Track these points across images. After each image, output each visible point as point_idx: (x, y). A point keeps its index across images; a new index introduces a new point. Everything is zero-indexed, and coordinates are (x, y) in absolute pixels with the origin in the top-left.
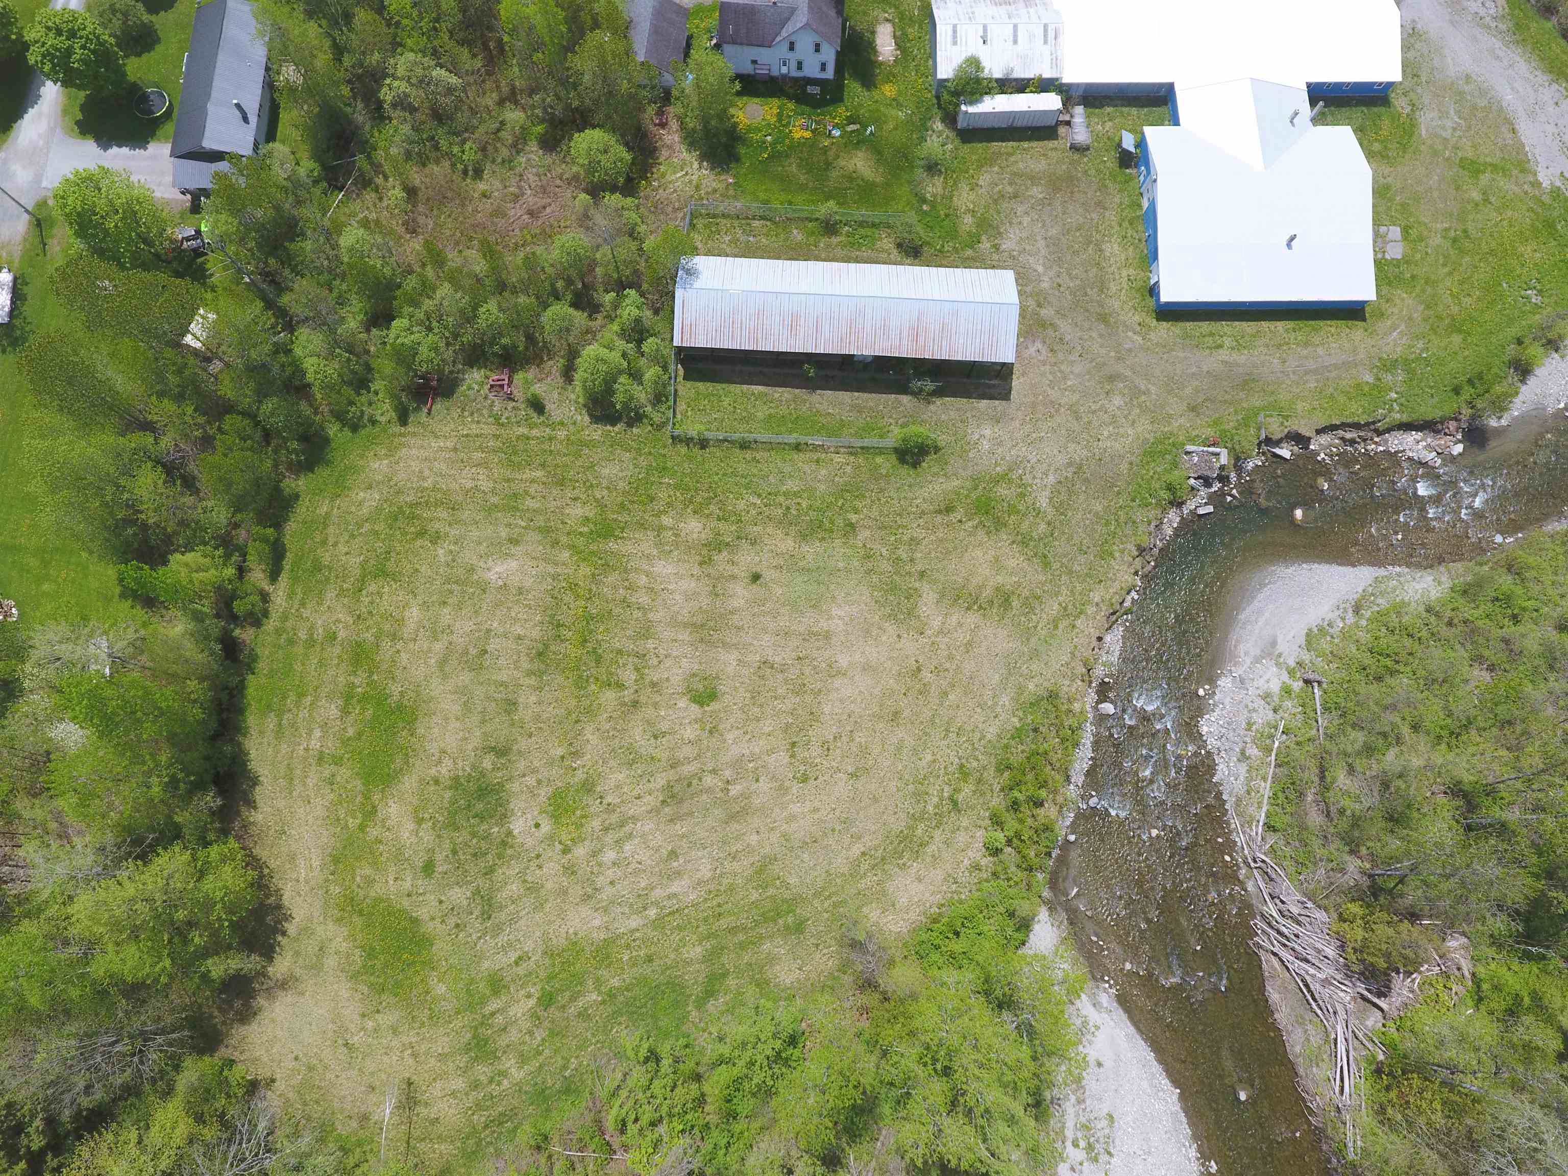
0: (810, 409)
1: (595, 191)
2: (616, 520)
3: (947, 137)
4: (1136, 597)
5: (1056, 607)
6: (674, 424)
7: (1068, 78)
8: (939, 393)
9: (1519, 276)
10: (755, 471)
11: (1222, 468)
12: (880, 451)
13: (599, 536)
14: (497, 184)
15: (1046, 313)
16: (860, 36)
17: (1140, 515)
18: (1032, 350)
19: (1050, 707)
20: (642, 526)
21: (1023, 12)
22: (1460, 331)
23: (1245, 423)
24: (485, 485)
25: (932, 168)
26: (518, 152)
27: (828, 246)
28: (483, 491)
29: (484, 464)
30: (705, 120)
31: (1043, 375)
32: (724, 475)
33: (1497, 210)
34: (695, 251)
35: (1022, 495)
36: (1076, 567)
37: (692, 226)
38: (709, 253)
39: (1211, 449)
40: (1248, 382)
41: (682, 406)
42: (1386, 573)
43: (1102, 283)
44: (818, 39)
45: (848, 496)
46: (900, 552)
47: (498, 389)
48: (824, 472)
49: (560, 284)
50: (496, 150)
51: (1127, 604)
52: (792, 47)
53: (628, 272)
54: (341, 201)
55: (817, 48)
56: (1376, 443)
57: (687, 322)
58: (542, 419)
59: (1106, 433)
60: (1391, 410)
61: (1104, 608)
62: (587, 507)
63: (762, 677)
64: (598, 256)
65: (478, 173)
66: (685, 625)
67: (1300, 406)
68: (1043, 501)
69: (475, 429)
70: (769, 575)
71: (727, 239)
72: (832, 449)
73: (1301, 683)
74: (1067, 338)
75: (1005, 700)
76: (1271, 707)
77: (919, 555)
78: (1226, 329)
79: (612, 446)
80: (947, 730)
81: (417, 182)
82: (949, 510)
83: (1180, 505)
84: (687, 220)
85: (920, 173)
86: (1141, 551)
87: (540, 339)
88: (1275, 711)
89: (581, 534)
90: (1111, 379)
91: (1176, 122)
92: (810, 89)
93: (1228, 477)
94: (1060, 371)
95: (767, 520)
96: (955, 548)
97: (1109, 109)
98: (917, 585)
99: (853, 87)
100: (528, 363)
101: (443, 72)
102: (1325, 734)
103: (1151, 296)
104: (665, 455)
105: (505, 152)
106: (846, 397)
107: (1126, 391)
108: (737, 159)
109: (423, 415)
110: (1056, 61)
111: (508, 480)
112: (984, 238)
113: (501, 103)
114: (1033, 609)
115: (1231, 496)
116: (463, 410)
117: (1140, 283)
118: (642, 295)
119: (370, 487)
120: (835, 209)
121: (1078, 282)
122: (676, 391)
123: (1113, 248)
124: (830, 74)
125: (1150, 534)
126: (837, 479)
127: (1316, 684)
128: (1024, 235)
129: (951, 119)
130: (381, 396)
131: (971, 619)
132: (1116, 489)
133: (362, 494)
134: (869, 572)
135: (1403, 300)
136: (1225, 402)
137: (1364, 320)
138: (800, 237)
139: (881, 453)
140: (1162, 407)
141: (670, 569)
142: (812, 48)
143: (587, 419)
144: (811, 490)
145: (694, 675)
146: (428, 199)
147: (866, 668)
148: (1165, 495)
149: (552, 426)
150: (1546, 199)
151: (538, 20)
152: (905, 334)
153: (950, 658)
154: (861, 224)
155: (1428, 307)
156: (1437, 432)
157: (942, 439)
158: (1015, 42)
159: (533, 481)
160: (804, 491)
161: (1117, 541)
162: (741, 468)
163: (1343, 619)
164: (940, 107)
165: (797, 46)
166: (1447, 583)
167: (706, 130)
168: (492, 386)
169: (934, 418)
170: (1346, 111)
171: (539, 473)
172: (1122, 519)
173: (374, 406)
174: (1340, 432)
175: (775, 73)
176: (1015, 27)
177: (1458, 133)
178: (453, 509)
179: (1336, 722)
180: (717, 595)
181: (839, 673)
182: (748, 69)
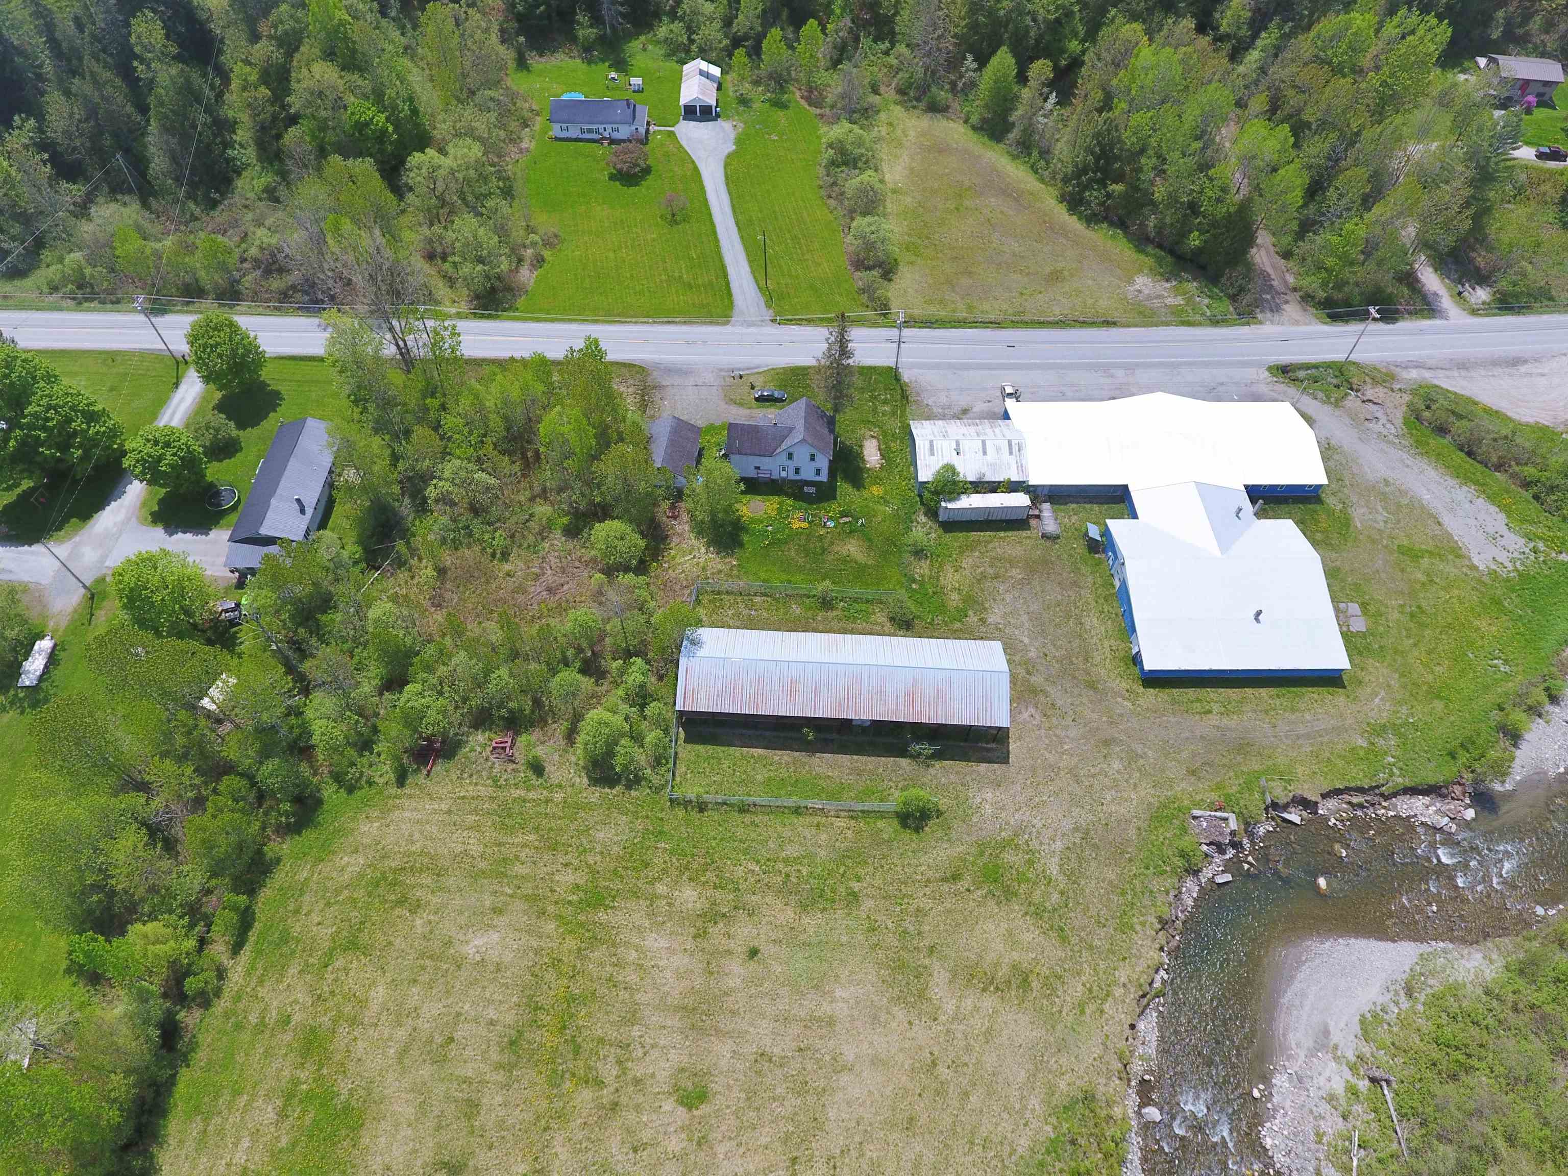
0: (809, 772)
1: (610, 571)
2: (607, 888)
3: (931, 528)
4: (1166, 977)
5: (1080, 988)
6: (673, 787)
7: (1033, 481)
8: (939, 756)
9: (1482, 647)
10: (753, 835)
11: (1233, 833)
12: (881, 815)
13: (589, 906)
14: (521, 565)
15: (1037, 680)
16: (850, 449)
17: (1156, 884)
18: (1026, 715)
19: (1087, 1112)
20: (635, 894)
21: (989, 430)
22: (1439, 697)
23: (1248, 786)
24: (475, 849)
25: (919, 553)
26: (543, 539)
27: (825, 619)
28: (472, 857)
29: (476, 827)
30: (713, 514)
31: (1039, 738)
32: (721, 840)
33: (1444, 589)
34: (700, 623)
35: (1030, 862)
36: (1097, 942)
37: (698, 601)
38: (713, 625)
39: (1218, 814)
40: (1243, 747)
41: (681, 768)
42: (1430, 950)
43: (1087, 652)
44: (813, 451)
45: (849, 862)
46: (906, 924)
47: (500, 751)
48: (824, 836)
49: (570, 653)
50: (524, 537)
51: (1157, 985)
52: (790, 456)
53: (636, 642)
54: (376, 579)
55: (813, 458)
56: (1385, 808)
57: (690, 687)
58: (540, 781)
59: (1109, 797)
60: (1392, 774)
61: (1132, 990)
62: (579, 873)
63: (759, 1073)
64: (608, 627)
65: (505, 556)
66: (677, 1009)
67: (1300, 770)
68: (1053, 870)
69: (471, 791)
70: (767, 950)
71: (730, 613)
72: (832, 813)
73: (1367, 1082)
74: (1059, 703)
75: (1034, 1102)
76: (1339, 1113)
77: (927, 928)
78: (1212, 695)
79: (609, 809)
80: (972, 1143)
81: (448, 563)
82: (955, 877)
83: (1196, 873)
84: (694, 597)
85: (908, 557)
86: (1164, 924)
87: (547, 703)
88: (1345, 1118)
89: (570, 902)
90: (1107, 743)
91: (1135, 516)
92: (806, 489)
93: (1241, 843)
94: (1056, 736)
95: (765, 888)
96: (965, 920)
97: (1074, 506)
98: (927, 961)
99: (844, 487)
100: (532, 725)
101: (484, 475)
102: (1409, 1148)
103: (1135, 664)
104: (662, 819)
105: (531, 539)
106: (844, 760)
107: (1123, 755)
108: (741, 545)
109: (421, 778)
110: (1021, 468)
111: (500, 845)
112: (970, 613)
113: (532, 499)
114: (1054, 990)
115: (1249, 863)
116: (463, 771)
117: (1122, 654)
118: (648, 662)
119: (356, 851)
120: (831, 587)
121: (1063, 652)
122: (676, 753)
123: (1092, 622)
124: (824, 477)
125: (1170, 905)
126: (837, 844)
127: (1384, 1084)
128: (1008, 610)
129: (933, 513)
130: (382, 757)
131: (989, 1002)
132: (1127, 856)
133: (346, 859)
134: (874, 947)
135: (1376, 668)
136: (1224, 765)
137: (1345, 687)
138: (798, 611)
139: (883, 817)
140: (1163, 771)
141: (663, 943)
142: (808, 457)
143: (585, 780)
144: (811, 856)
145: (683, 1070)
146: (456, 578)
147: (876, 1061)
148: (1179, 862)
149: (551, 790)
150: (1486, 579)
151: (573, 437)
152: (901, 700)
153: (968, 1049)
154: (856, 600)
155: (1402, 675)
156: (1444, 796)
157: (944, 803)
158: (985, 453)
159: (524, 846)
160: (804, 857)
161: (1135, 911)
162: (740, 832)
163: (1397, 1003)
164: (922, 503)
165: (795, 456)
166: (1500, 963)
167: (713, 520)
168: (494, 748)
169: (934, 782)
170: (1284, 508)
171: (532, 837)
172: (1138, 890)
173: (374, 768)
174: (1346, 796)
175: (775, 476)
176: (984, 442)
177: (1389, 526)
178: (438, 875)
179: (1418, 1133)
180: (711, 973)
181: (844, 1067)
182: (752, 474)
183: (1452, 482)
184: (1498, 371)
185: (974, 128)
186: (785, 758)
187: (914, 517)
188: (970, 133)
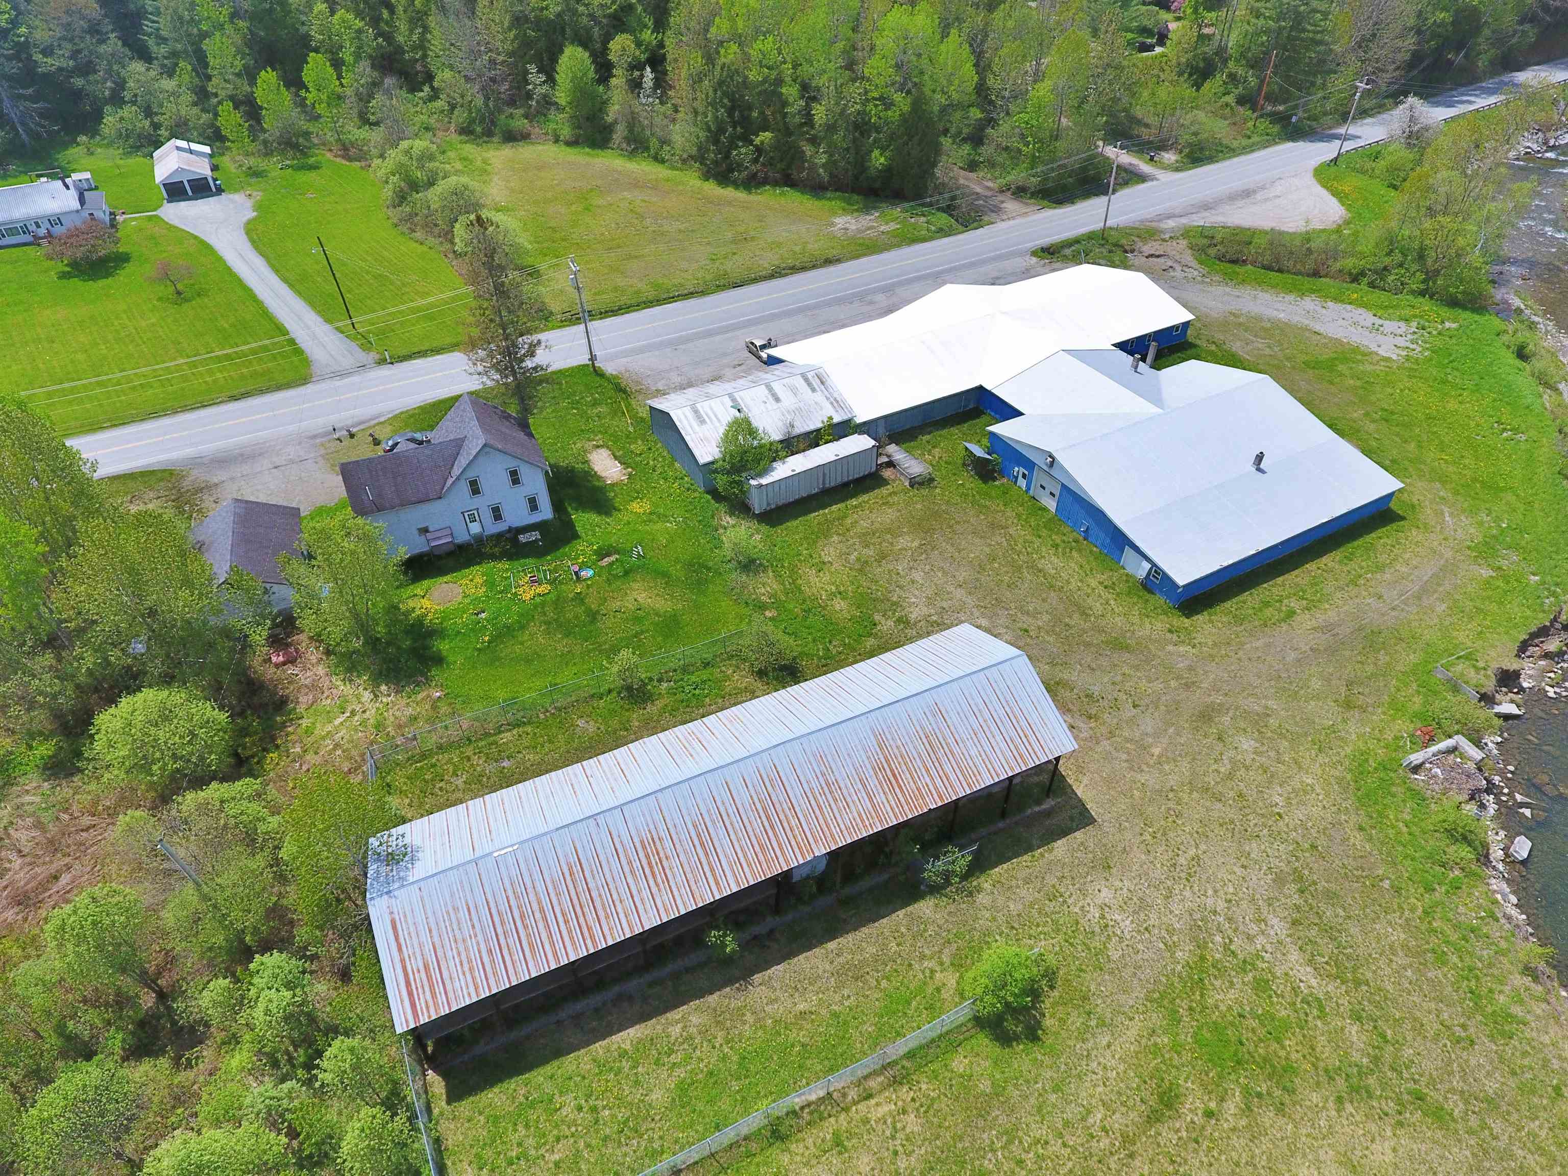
3: (748, 528)
7: (862, 416)
8: (979, 866)
11: (1481, 766)
12: (949, 1042)
16: (572, 469)
21: (766, 378)
23: (1431, 691)
25: (749, 565)
27: (647, 721)
33: (1386, 385)
34: (397, 820)
37: (385, 787)
39: (1438, 747)
40: (1371, 640)
44: (512, 464)
48: (864, 1163)
52: (475, 488)
55: (515, 478)
57: (416, 967)
59: (1278, 800)
67: (1463, 637)
68: (1307, 978)
74: (1096, 690)
82: (1169, 1100)
83: (1487, 858)
91: (1015, 413)
92: (522, 538)
97: (926, 437)
107: (1242, 725)
108: (439, 660)
110: (837, 403)
112: (878, 618)
124: (546, 512)
129: (741, 505)
135: (1412, 485)
136: (1375, 675)
138: (592, 728)
139: (954, 1046)
140: (1310, 721)
142: (506, 479)
148: (1461, 852)
150: (1410, 365)
157: (1043, 951)
158: (777, 400)
164: (718, 499)
165: (484, 485)
169: (1000, 918)
174: (1535, 648)
175: (462, 537)
176: (768, 387)
177: (1276, 349)
183: (1291, 297)
184: (1240, 203)
185: (568, 144)
186: (694, 1019)
187: (715, 522)
188: (568, 150)
